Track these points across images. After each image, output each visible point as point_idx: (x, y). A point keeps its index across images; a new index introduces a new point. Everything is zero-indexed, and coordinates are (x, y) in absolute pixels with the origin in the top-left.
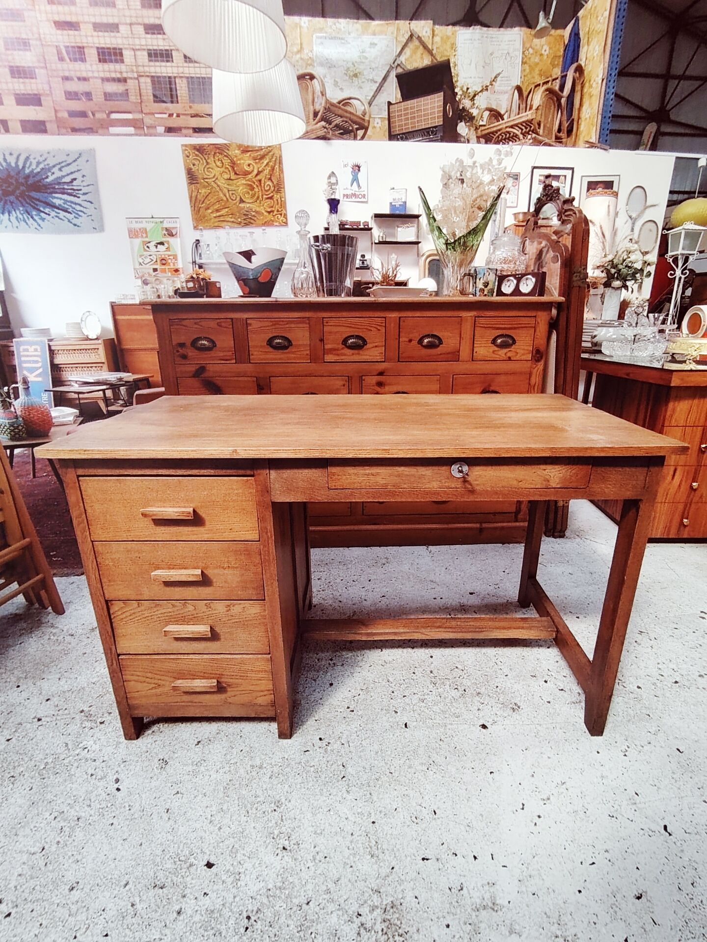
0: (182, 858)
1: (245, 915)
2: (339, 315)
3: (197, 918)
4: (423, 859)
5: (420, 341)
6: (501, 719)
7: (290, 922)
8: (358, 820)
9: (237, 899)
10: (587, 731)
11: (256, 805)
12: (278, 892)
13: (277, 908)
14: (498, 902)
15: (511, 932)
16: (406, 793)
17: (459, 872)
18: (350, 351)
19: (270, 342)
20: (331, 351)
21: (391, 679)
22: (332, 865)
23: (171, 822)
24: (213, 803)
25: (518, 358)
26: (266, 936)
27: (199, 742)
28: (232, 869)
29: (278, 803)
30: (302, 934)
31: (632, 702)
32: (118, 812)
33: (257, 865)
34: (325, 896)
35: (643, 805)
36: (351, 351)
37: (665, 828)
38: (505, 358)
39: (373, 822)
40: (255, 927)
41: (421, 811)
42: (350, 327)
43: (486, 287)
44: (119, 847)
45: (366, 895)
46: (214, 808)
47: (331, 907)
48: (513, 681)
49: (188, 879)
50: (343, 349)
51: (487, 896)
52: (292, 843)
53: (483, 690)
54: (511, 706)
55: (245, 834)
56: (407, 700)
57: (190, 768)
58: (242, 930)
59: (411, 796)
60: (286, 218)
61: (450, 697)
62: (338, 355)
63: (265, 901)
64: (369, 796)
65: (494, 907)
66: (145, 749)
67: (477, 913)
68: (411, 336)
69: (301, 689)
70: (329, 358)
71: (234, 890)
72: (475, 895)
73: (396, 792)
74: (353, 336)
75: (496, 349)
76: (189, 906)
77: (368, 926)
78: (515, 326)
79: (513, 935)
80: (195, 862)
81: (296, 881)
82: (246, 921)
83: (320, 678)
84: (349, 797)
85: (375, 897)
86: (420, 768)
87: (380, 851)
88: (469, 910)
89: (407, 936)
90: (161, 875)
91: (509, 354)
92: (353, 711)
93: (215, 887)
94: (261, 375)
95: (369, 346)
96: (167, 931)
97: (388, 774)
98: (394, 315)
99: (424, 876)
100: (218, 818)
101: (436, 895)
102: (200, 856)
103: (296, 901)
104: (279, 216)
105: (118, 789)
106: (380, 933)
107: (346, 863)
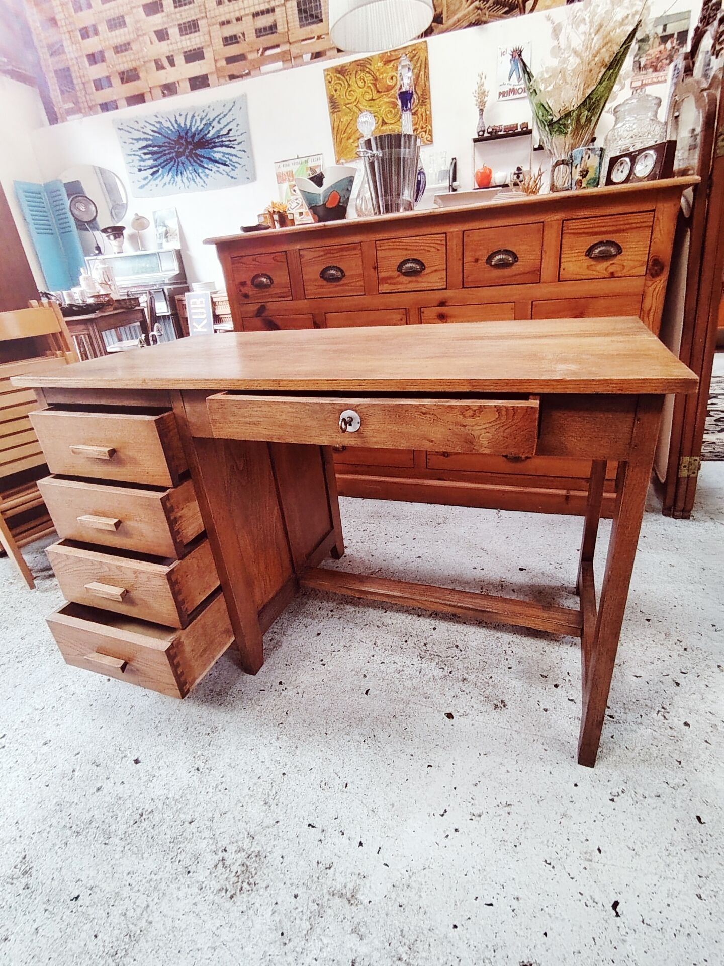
0: (122, 749)
1: (140, 811)
2: (393, 235)
3: (107, 799)
4: (309, 825)
5: (490, 258)
6: (475, 713)
7: (169, 832)
8: (272, 767)
9: (141, 796)
10: (576, 757)
11: (197, 725)
12: (173, 803)
13: (165, 816)
14: (358, 896)
15: (354, 931)
16: (330, 757)
17: (336, 851)
18: (406, 278)
19: (323, 273)
20: (385, 280)
21: (378, 642)
22: (228, 798)
23: (130, 717)
24: (166, 712)
25: (625, 272)
26: (145, 835)
28: (151, 770)
30: (172, 845)
33: (170, 775)
34: (207, 822)
35: (600, 867)
36: (409, 279)
38: (607, 274)
39: (284, 774)
40: (142, 824)
41: (334, 779)
42: (406, 249)
43: (584, 176)
44: (87, 724)
45: (241, 835)
46: (164, 717)
47: (207, 833)
48: (513, 676)
49: (118, 767)
50: (399, 276)
51: (351, 886)
52: (206, 767)
53: (471, 677)
54: (495, 702)
55: (175, 746)
56: (383, 667)
58: (132, 822)
59: (333, 761)
60: (431, 135)
61: (431, 675)
62: (394, 284)
63: (160, 806)
64: (294, 748)
65: (352, 899)
67: (331, 897)
68: (478, 254)
69: (289, 632)
70: (384, 288)
71: (143, 788)
72: (340, 879)
73: (320, 753)
74: (408, 260)
75: (593, 263)
76: (108, 786)
77: (227, 863)
78: (622, 227)
79: (354, 935)
80: (129, 755)
81: (191, 801)
82: (139, 816)
83: (312, 626)
84: (276, 744)
85: (247, 841)
86: (358, 737)
87: (275, 801)
88: (325, 891)
89: (255, 888)
90: (101, 755)
91: (611, 269)
92: (324, 665)
93: (132, 780)
94: (317, 312)
95: (427, 271)
96: (83, 800)
97: (323, 732)
98: (455, 229)
99: (302, 841)
100: (163, 725)
101: (301, 863)
102: (134, 752)
103: (182, 816)
104: (424, 133)
106: (234, 874)
107: (239, 801)
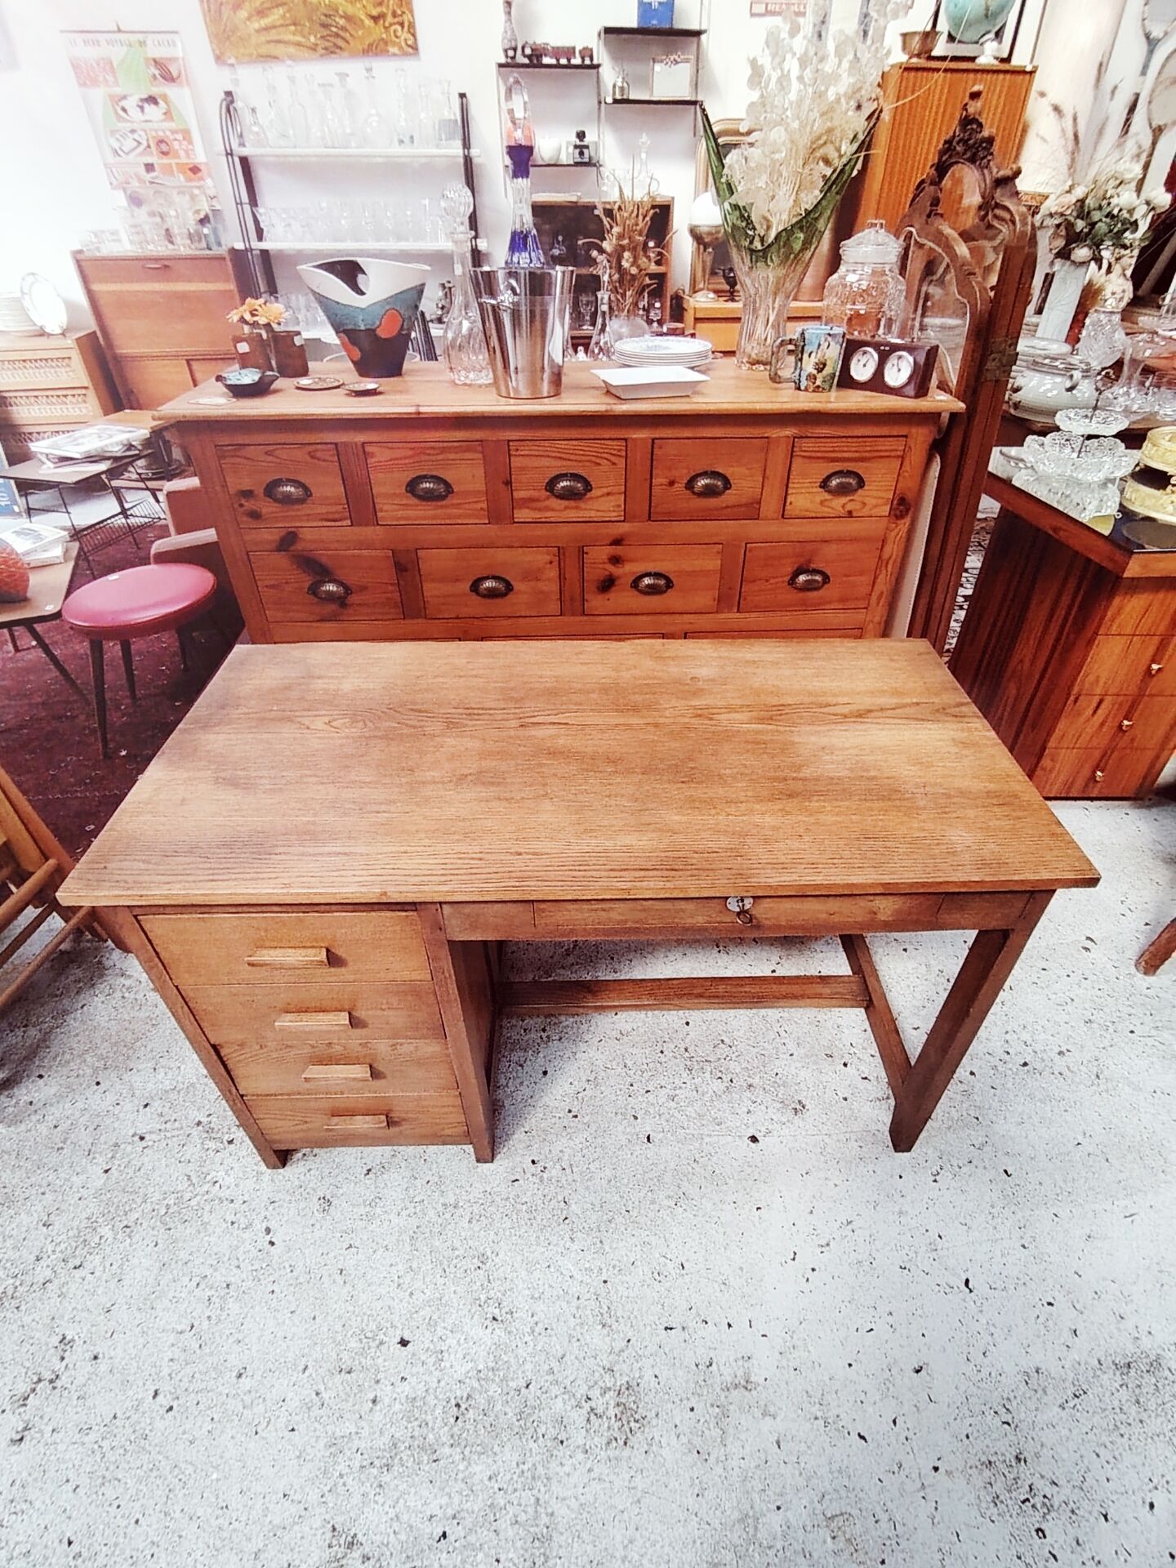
0: (369, 1335)
1: (453, 1402)
2: (538, 435)
3: (397, 1407)
4: (666, 1329)
5: (690, 485)
6: (777, 1127)
7: (508, 1410)
8: (587, 1279)
9: (442, 1384)
10: (891, 1145)
11: (455, 1261)
12: (490, 1373)
13: (491, 1393)
14: (752, 1379)
15: (764, 1414)
16: (646, 1239)
17: (709, 1344)
18: (559, 501)
19: (412, 486)
20: (527, 502)
21: (629, 1064)
22: (554, 1338)
23: (348, 1287)
24: (398, 1260)
25: (865, 511)
26: (480, 1426)
27: (369, 1170)
28: (432, 1347)
29: (483, 1259)
30: (522, 1422)
31: (959, 1097)
32: (276, 1275)
33: (462, 1341)
34: (547, 1377)
35: (945, 1252)
36: (565, 503)
37: (967, 1281)
38: (842, 512)
39: (605, 1282)
40: (467, 1416)
41: (665, 1265)
42: (560, 458)
43: (820, 370)
44: (287, 1322)
45: (597, 1374)
46: (400, 1267)
47: (555, 1390)
48: (799, 1065)
49: (380, 1361)
50: (548, 498)
51: (740, 1373)
52: (503, 1311)
53: (756, 1081)
54: (793, 1106)
55: (444, 1301)
56: (650, 1096)
57: (363, 1210)
58: (452, 1420)
59: (654, 1243)
60: (414, 35)
61: (711, 1092)
62: (540, 510)
63: (476, 1385)
64: (599, 1245)
65: (747, 1385)
66: (297, 1183)
67: (727, 1393)
68: (675, 473)
69: (503, 1081)
70: (522, 514)
71: (437, 1373)
72: (726, 1371)
73: (634, 1239)
74: (565, 475)
75: (827, 496)
76: (385, 1392)
77: (599, 1411)
78: (867, 455)
79: (767, 1418)
80: (385, 1339)
81: (512, 1360)
82: (456, 1409)
83: (528, 1063)
84: (574, 1247)
85: (607, 1377)
86: (666, 1202)
87: (614, 1319)
88: (718, 1390)
89: (645, 1422)
90: (345, 1356)
91: (849, 507)
92: (576, 1116)
93: (415, 1370)
94: (401, 547)
95: (594, 493)
96: (363, 1423)
97: (624, 1212)
98: (642, 434)
99: (667, 1351)
100: (407, 1279)
101: (680, 1373)
102: (391, 1331)
103: (513, 1384)
104: (399, 28)
105: (272, 1243)
106: (613, 1419)
107: (571, 1336)
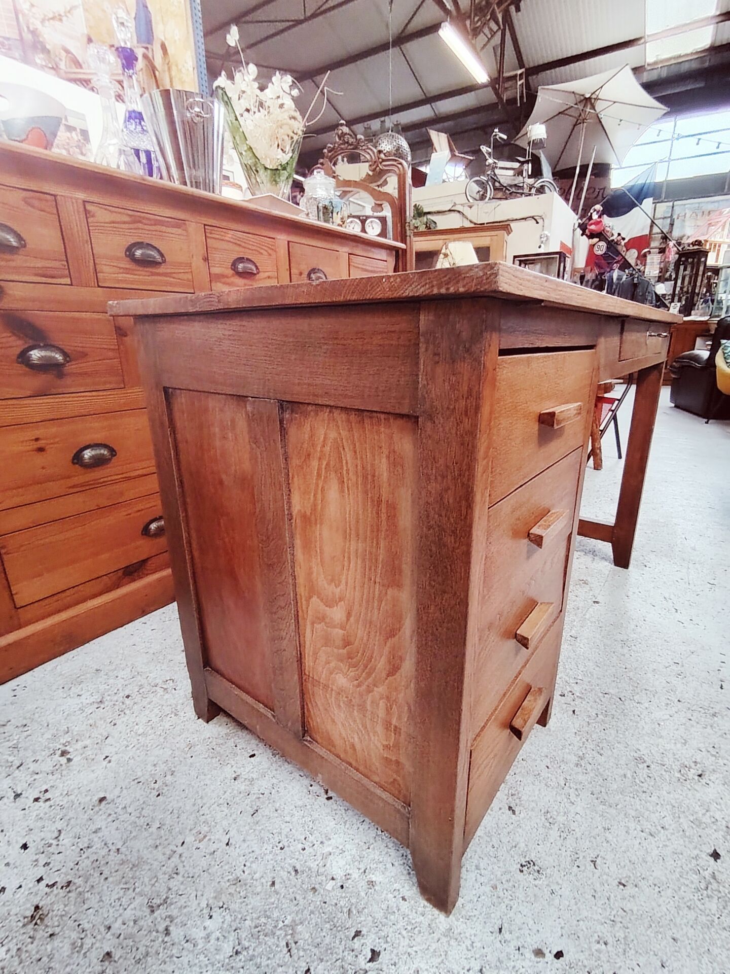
0: (703, 885)
4: (722, 688)
5: (309, 276)
6: (592, 592)
8: (675, 709)
11: (637, 781)
16: (651, 669)
18: (240, 279)
19: (130, 251)
20: (219, 278)
23: (642, 884)
24: (623, 824)
27: (510, 808)
29: (640, 760)
32: (606, 966)
36: (244, 280)
39: (679, 701)
41: (672, 669)
42: (239, 245)
46: (631, 826)
50: (233, 276)
52: (693, 767)
57: (554, 833)
68: (302, 267)
73: (649, 674)
74: (243, 258)
80: (710, 870)
84: (646, 704)
95: (261, 275)
98: (283, 237)
100: (647, 826)
102: (702, 863)
105: (559, 955)
